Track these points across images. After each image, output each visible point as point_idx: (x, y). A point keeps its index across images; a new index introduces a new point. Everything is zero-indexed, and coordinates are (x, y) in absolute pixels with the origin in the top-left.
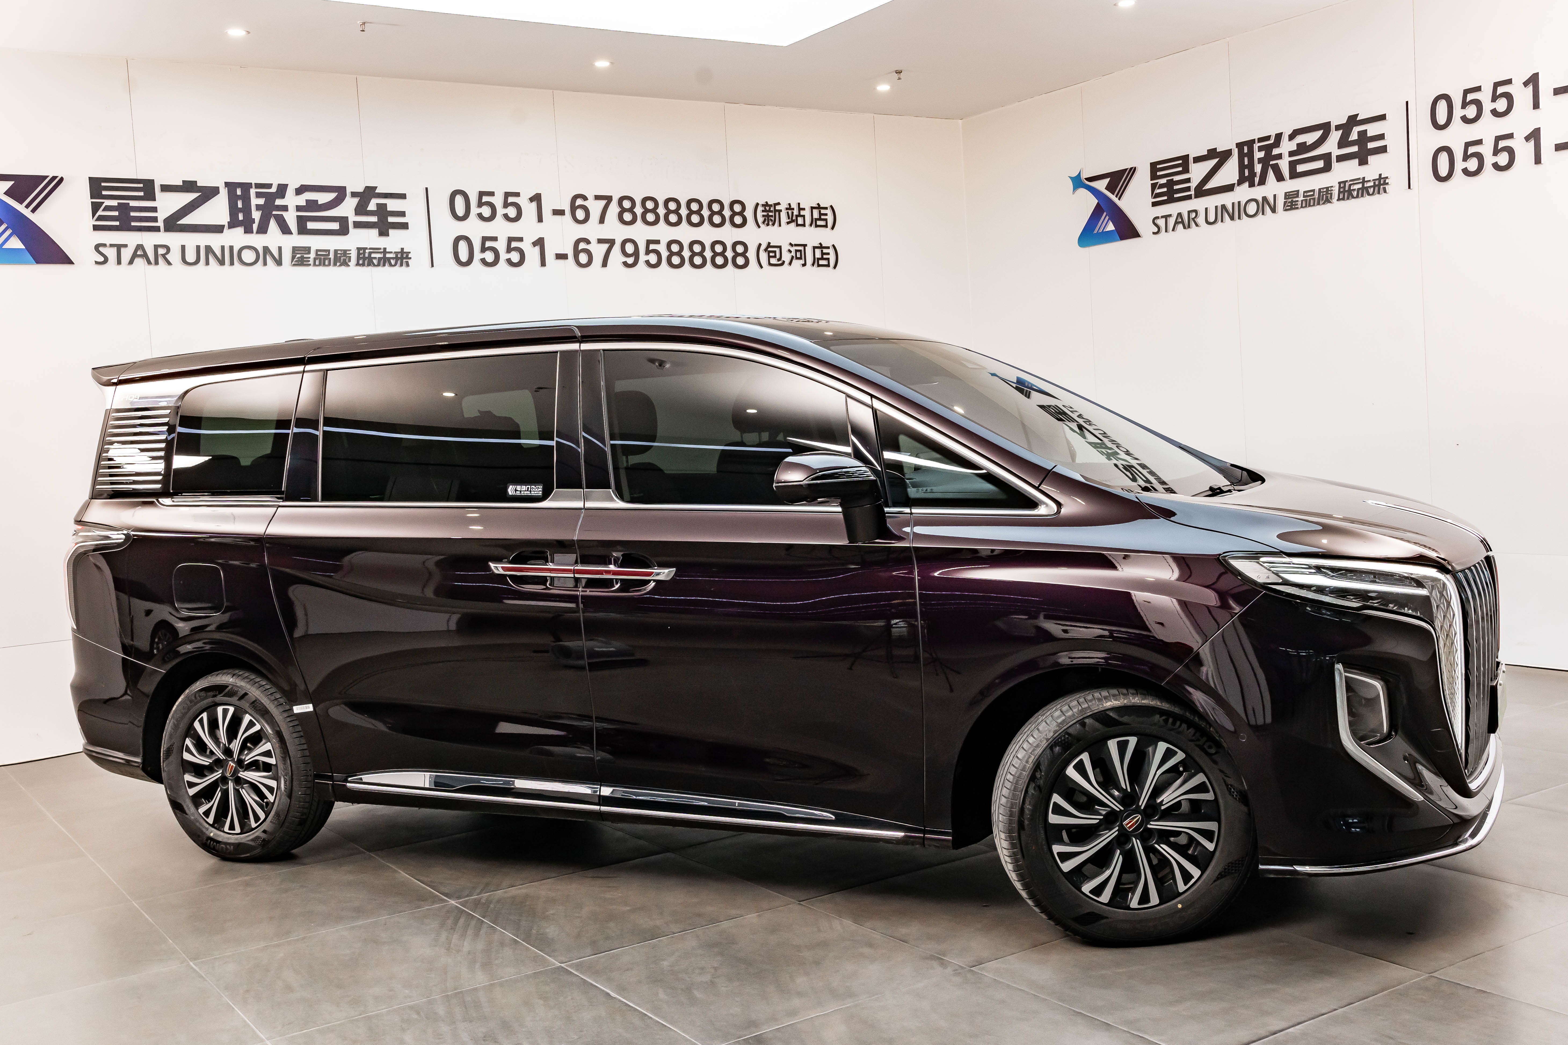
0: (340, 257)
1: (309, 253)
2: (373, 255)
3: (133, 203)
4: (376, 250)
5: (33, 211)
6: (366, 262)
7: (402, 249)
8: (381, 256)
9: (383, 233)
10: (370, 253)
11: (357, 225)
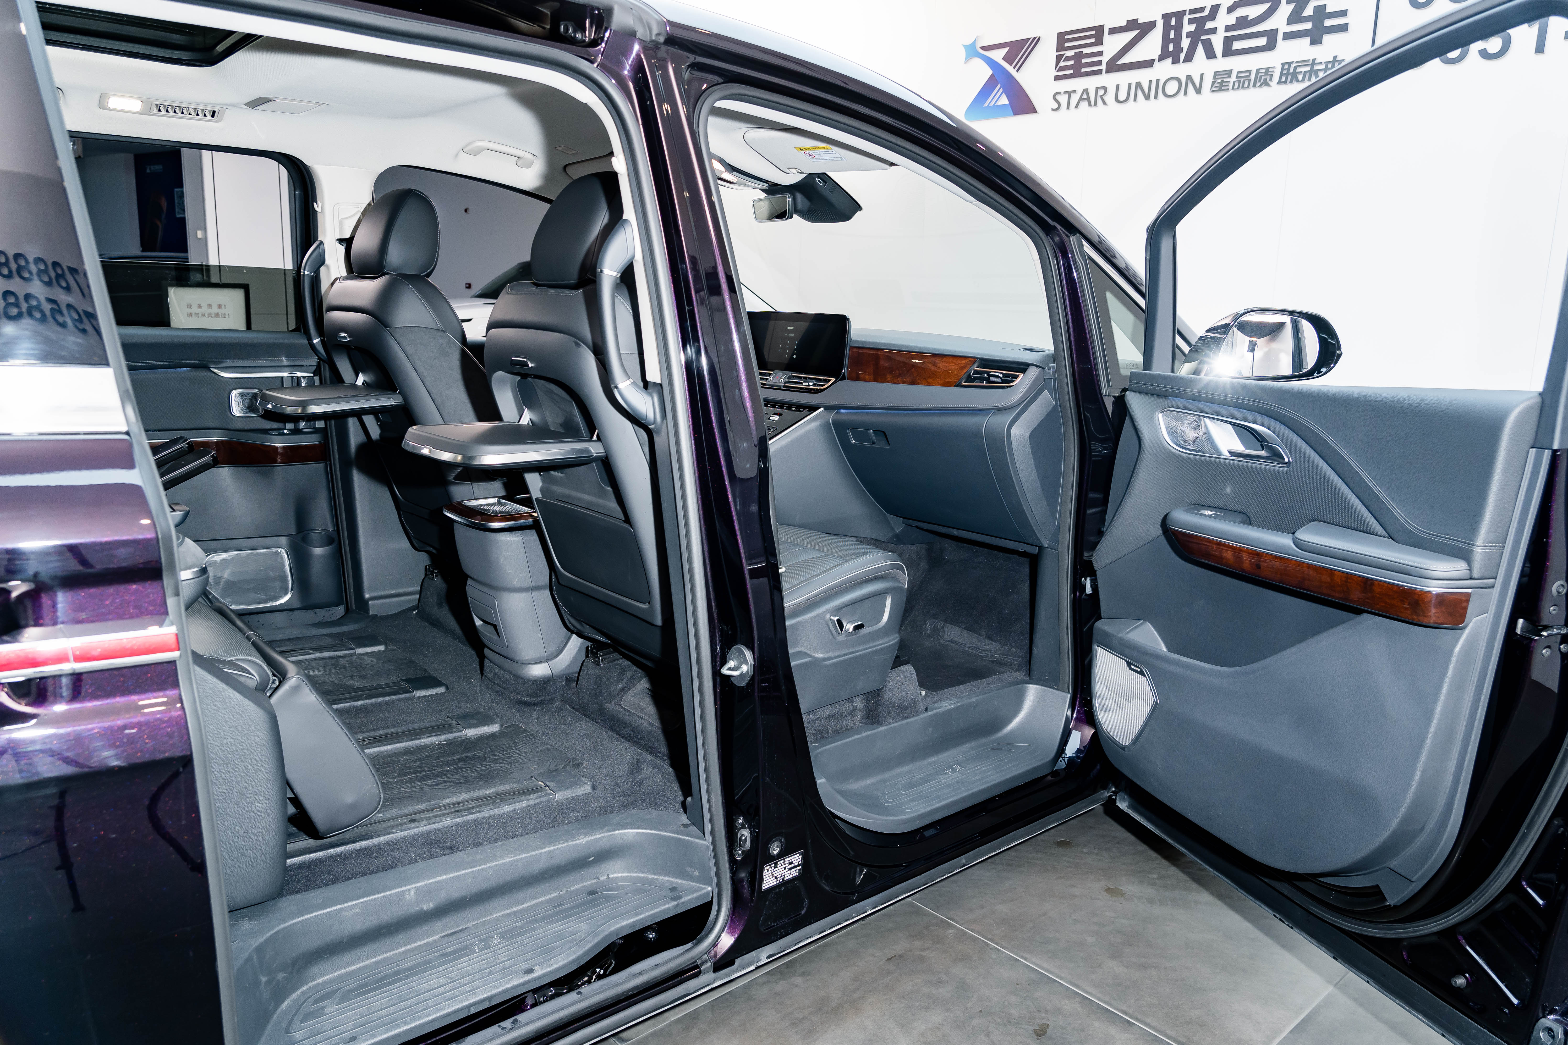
0: (1261, 77)
1: (1230, 76)
2: (1299, 70)
3: (1086, 51)
4: (1303, 63)
5: (1018, 71)
6: (1289, 78)
7: (1335, 57)
8: (1308, 69)
9: (1316, 41)
10: (1296, 67)
11: (1288, 36)
